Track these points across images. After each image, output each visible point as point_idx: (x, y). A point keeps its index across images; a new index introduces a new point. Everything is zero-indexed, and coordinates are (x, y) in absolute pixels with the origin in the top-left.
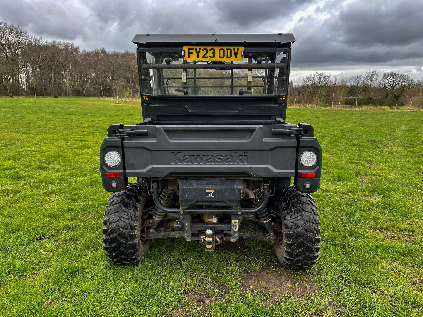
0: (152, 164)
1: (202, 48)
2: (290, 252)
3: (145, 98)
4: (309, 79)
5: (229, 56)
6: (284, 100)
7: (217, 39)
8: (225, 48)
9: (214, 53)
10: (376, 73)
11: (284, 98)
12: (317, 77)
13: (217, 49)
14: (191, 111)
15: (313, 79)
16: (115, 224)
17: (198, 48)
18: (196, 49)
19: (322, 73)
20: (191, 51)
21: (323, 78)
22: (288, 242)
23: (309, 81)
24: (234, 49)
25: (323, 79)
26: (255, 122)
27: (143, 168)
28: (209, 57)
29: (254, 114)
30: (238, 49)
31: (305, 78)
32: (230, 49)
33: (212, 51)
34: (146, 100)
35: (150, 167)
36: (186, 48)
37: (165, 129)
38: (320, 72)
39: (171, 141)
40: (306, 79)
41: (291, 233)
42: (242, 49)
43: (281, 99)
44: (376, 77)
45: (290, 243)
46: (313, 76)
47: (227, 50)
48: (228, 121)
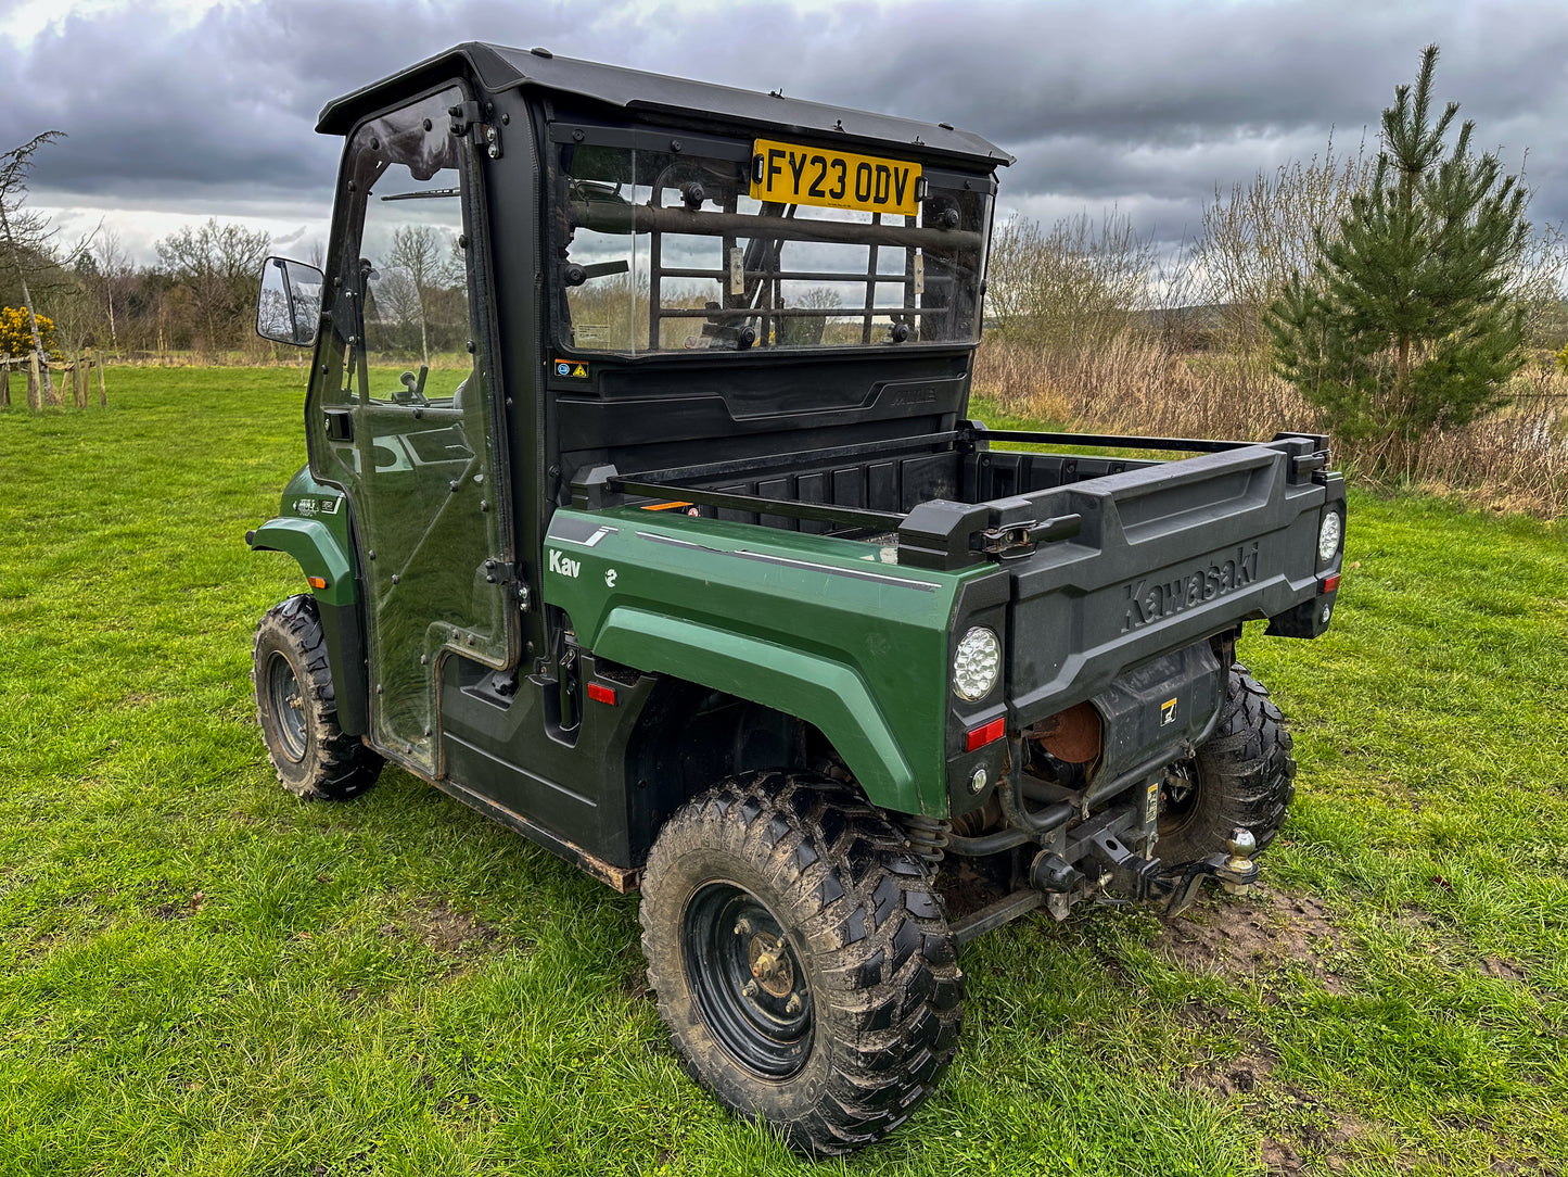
0: (1079, 649)
1: (812, 152)
4: (184, 247)
5: (882, 195)
7: (839, 122)
8: (874, 161)
9: (842, 179)
12: (215, 243)
13: (853, 160)
14: (741, 417)
15: (202, 249)
17: (799, 150)
18: (792, 155)
19: (231, 227)
20: (777, 162)
21: (240, 246)
23: (185, 257)
24: (896, 169)
25: (243, 253)
27: (1052, 675)
28: (827, 194)
30: (906, 171)
31: (163, 243)
32: (886, 169)
33: (839, 169)
35: (1074, 664)
36: (762, 147)
38: (224, 222)
40: (170, 249)
42: (916, 170)
44: (432, 251)
46: (195, 237)
47: (880, 169)
48: (854, 448)
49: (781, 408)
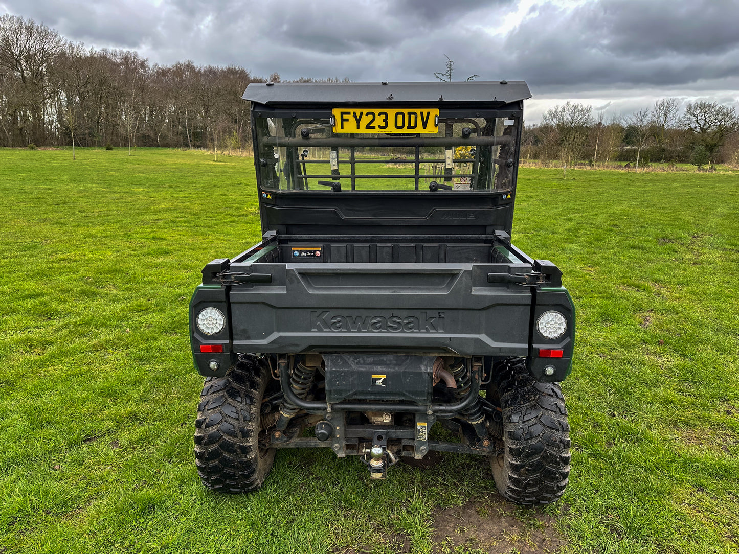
0: (279, 331)
1: (365, 111)
2: (516, 478)
3: (266, 195)
4: (553, 115)
5: (413, 124)
6: (509, 199)
7: (391, 95)
8: (406, 111)
9: (385, 121)
10: (675, 104)
11: (509, 196)
12: (567, 112)
13: (391, 112)
14: (346, 218)
15: (561, 115)
16: (216, 428)
17: (358, 111)
18: (354, 113)
19: (576, 104)
20: (345, 117)
21: (578, 113)
22: (514, 462)
23: (554, 119)
24: (422, 113)
25: (579, 116)
26: (457, 238)
27: (264, 338)
28: (377, 127)
29: (455, 223)
30: (428, 113)
31: (546, 113)
32: (415, 114)
33: (383, 117)
34: (266, 198)
35: (275, 336)
36: (336, 112)
37: (302, 272)
38: (573, 102)
39: (311, 292)
40: (548, 115)
41: (518, 447)
42: (435, 112)
43: (504, 197)
44: (675, 111)
45: (516, 465)
46: (560, 109)
47: (410, 114)
48: (409, 236)
49: (374, 215)
